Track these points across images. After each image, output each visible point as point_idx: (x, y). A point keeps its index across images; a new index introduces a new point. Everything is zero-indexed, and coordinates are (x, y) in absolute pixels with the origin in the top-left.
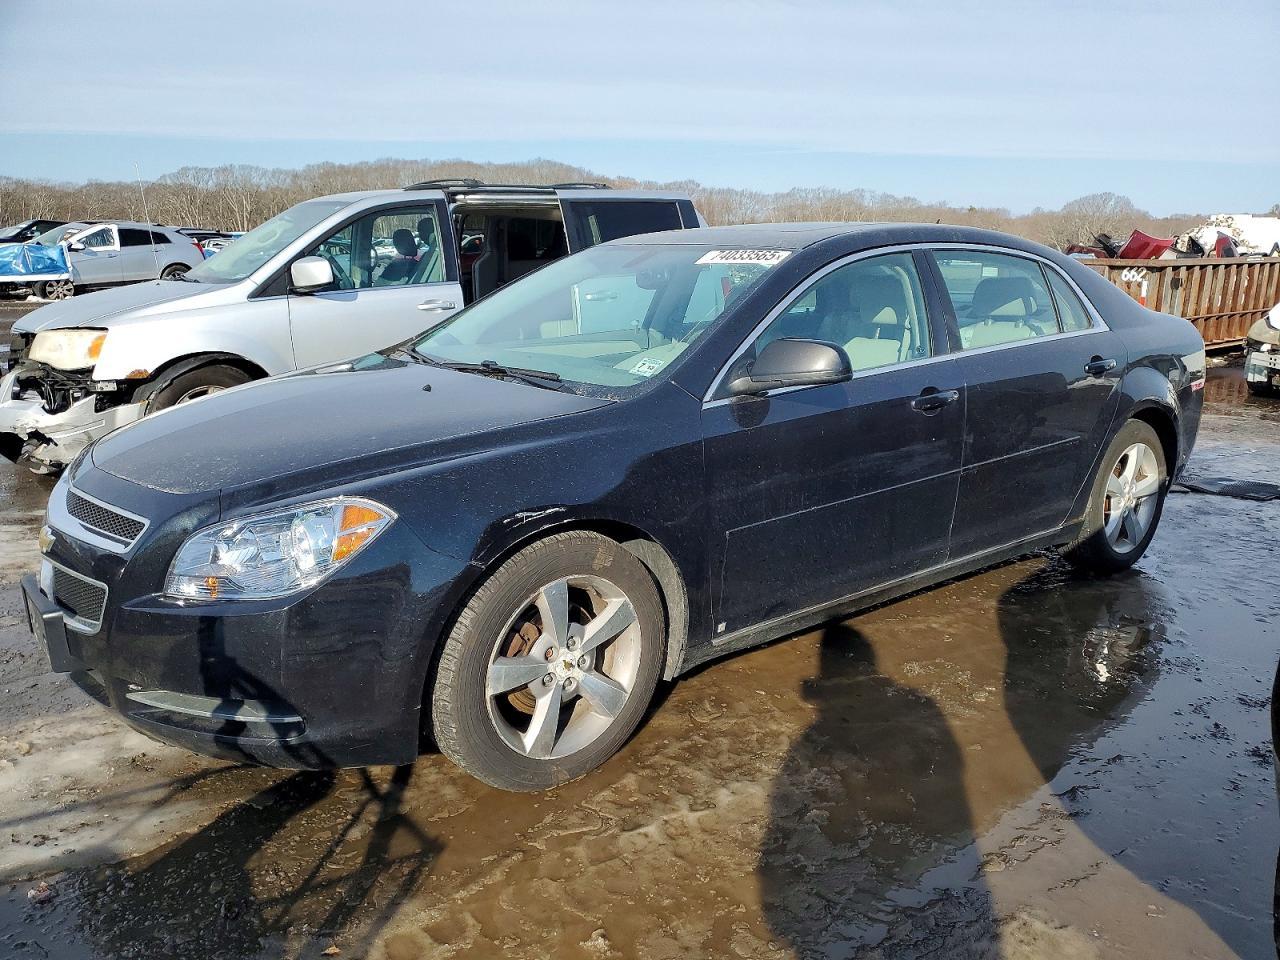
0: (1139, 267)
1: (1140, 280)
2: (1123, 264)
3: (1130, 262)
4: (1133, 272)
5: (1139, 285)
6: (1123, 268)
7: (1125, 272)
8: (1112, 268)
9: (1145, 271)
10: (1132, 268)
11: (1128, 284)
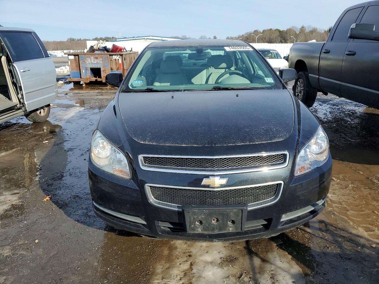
0: (117, 55)
1: (118, 58)
2: (113, 54)
3: (115, 53)
4: (116, 56)
5: (119, 60)
6: (113, 55)
7: (114, 56)
8: (110, 55)
9: (119, 56)
10: (115, 55)
11: (115, 60)
